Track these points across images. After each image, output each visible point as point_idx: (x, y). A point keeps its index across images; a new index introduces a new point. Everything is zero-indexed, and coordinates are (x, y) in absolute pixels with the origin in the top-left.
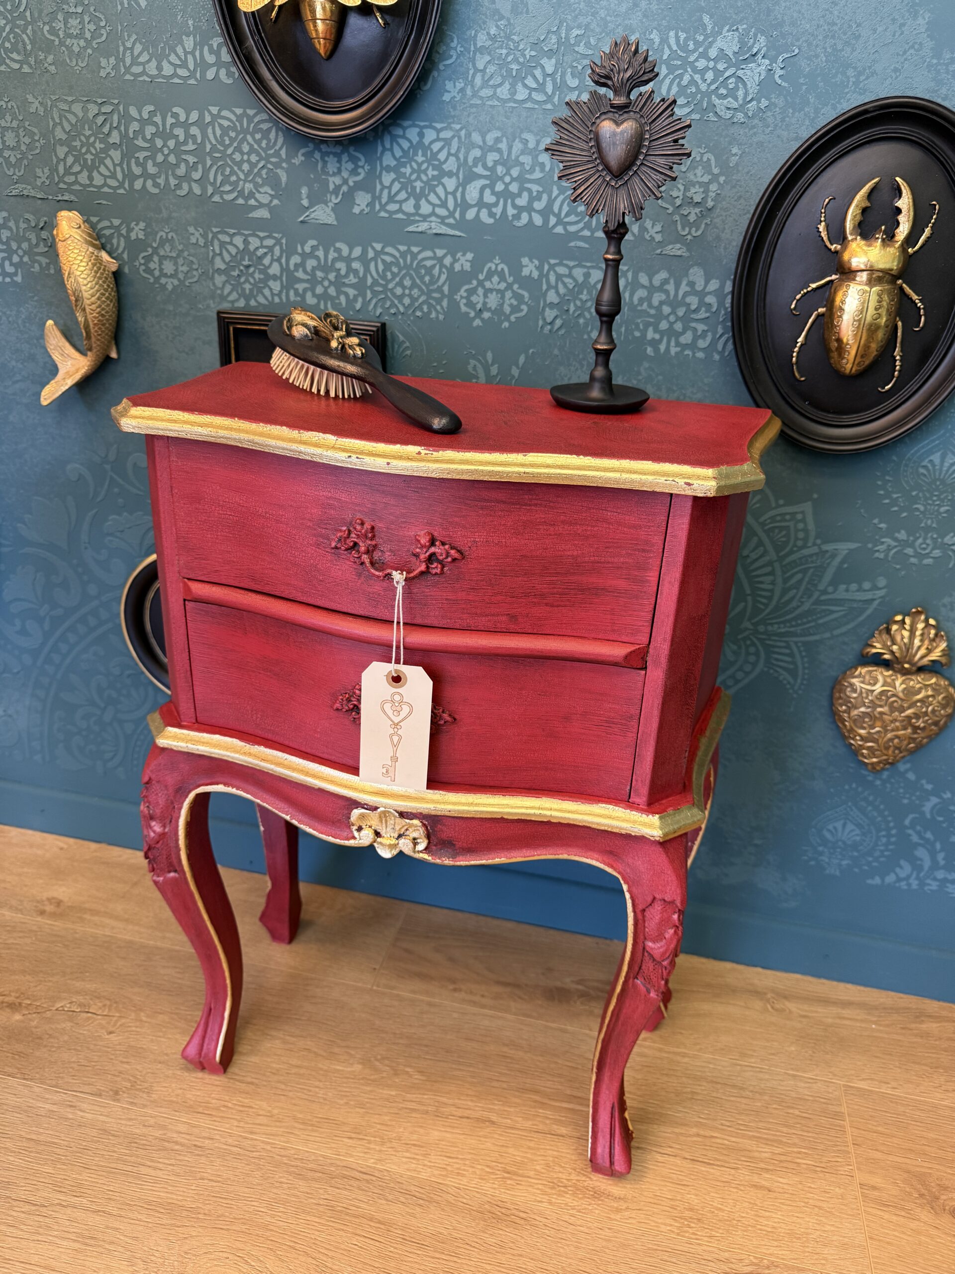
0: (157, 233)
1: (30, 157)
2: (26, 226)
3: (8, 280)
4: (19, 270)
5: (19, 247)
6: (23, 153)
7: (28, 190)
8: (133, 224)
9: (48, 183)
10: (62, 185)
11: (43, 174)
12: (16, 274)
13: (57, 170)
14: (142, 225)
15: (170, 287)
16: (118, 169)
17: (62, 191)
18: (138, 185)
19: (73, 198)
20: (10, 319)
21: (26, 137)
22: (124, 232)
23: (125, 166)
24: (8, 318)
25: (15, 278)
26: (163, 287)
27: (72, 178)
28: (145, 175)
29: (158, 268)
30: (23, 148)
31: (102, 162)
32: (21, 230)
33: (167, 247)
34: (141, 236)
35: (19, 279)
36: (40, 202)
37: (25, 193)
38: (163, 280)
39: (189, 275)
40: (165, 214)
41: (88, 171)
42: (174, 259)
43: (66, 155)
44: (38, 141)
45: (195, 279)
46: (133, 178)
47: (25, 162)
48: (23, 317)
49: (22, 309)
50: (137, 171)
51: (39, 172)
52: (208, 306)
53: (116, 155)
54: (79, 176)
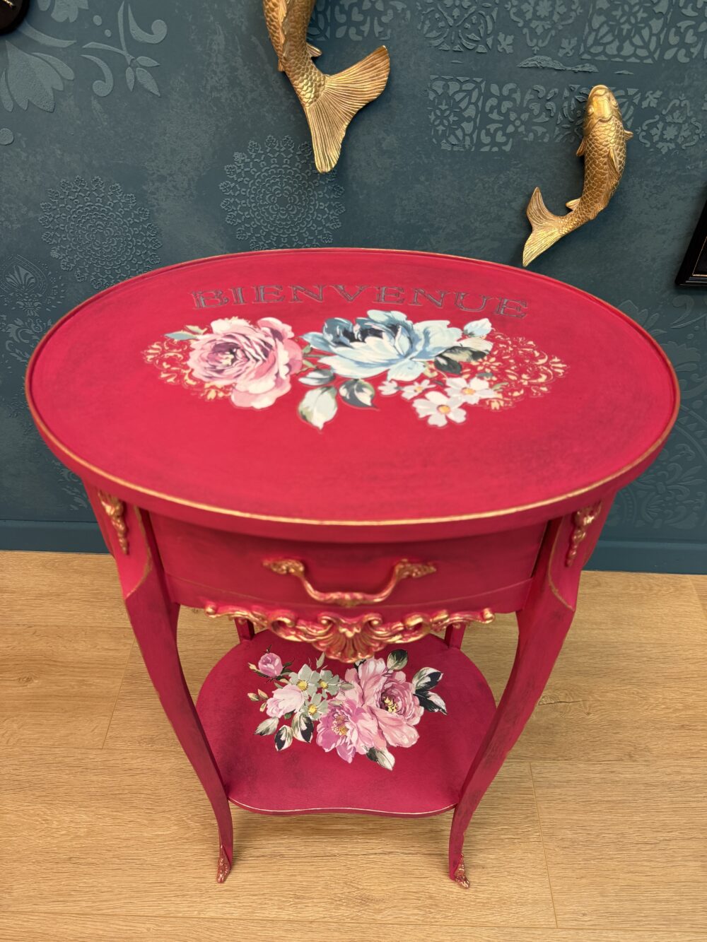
0: (671, 100)
1: (560, 27)
2: (532, 97)
3: (495, 149)
4: (511, 140)
5: (518, 118)
6: (554, 24)
7: (546, 61)
8: (648, 94)
9: (571, 54)
10: (586, 56)
11: (568, 45)
12: (505, 144)
13: (585, 41)
14: (658, 93)
15: (664, 151)
16: (654, 39)
17: (583, 61)
18: (669, 55)
19: (594, 69)
20: (487, 185)
21: (563, 7)
22: (636, 101)
23: (662, 36)
24: (484, 185)
25: (503, 148)
26: (658, 151)
27: (600, 49)
28: (682, 44)
29: (659, 134)
30: (556, 18)
31: (638, 32)
32: (525, 102)
33: (676, 114)
34: (653, 105)
35: (507, 148)
36: (556, 73)
37: (544, 64)
38: (660, 145)
39: (688, 139)
40: (686, 83)
41: (619, 41)
42: (679, 126)
43: (601, 26)
44: (575, 11)
45: (693, 143)
46: (665, 46)
47: (553, 33)
48: (501, 183)
49: (502, 176)
50: (673, 40)
51: (565, 43)
52: (697, 167)
53: (656, 24)
54: (608, 46)
